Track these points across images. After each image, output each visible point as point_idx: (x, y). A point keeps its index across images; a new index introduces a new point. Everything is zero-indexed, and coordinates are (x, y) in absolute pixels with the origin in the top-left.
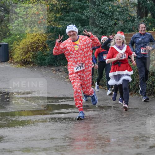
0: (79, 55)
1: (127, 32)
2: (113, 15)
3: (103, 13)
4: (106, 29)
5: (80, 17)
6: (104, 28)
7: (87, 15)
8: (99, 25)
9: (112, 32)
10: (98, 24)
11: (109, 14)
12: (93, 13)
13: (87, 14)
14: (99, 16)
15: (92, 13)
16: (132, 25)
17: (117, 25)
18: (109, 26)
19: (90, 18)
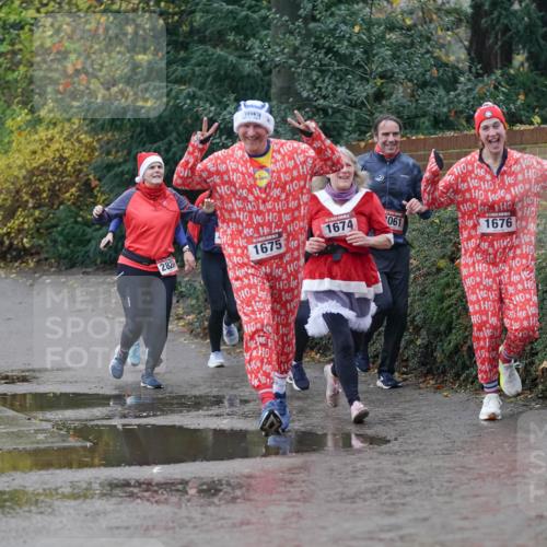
0: (269, 205)
1: (427, 128)
2: (369, 60)
3: (329, 50)
4: (338, 115)
5: (234, 67)
6: (330, 111)
7: (263, 58)
8: (311, 100)
9: (363, 128)
10: (305, 94)
11: (352, 55)
12: (286, 50)
13: (261, 54)
14: (310, 62)
15: (282, 51)
16: (445, 100)
17: (384, 102)
18: (353, 105)
19: (274, 72)
